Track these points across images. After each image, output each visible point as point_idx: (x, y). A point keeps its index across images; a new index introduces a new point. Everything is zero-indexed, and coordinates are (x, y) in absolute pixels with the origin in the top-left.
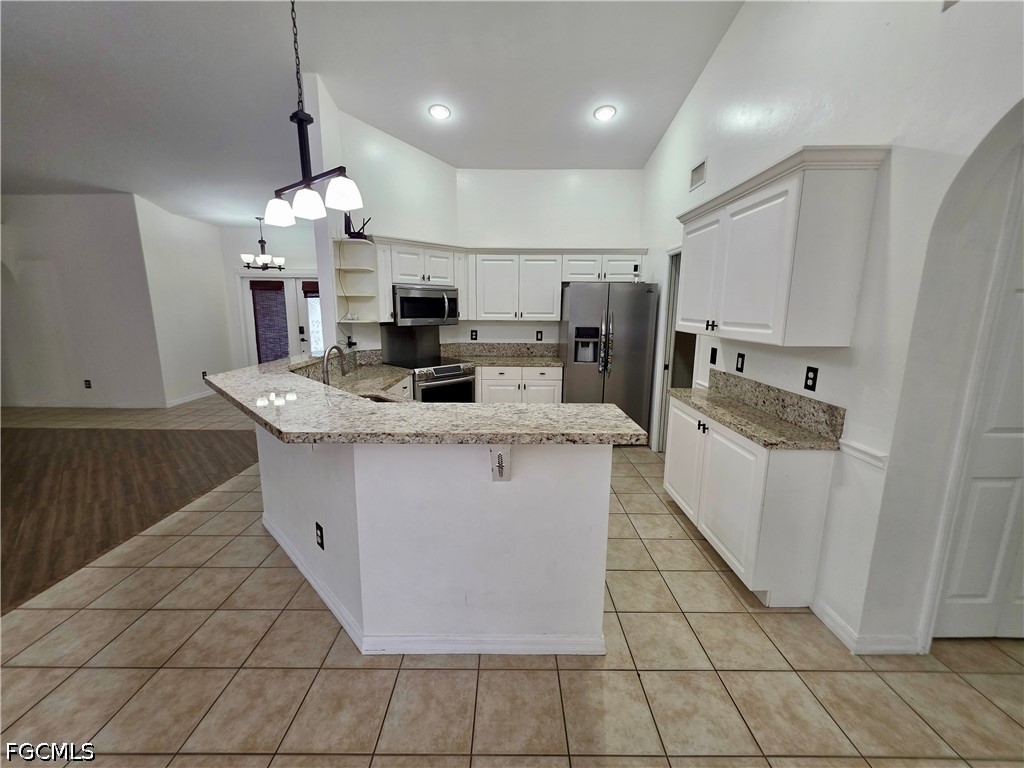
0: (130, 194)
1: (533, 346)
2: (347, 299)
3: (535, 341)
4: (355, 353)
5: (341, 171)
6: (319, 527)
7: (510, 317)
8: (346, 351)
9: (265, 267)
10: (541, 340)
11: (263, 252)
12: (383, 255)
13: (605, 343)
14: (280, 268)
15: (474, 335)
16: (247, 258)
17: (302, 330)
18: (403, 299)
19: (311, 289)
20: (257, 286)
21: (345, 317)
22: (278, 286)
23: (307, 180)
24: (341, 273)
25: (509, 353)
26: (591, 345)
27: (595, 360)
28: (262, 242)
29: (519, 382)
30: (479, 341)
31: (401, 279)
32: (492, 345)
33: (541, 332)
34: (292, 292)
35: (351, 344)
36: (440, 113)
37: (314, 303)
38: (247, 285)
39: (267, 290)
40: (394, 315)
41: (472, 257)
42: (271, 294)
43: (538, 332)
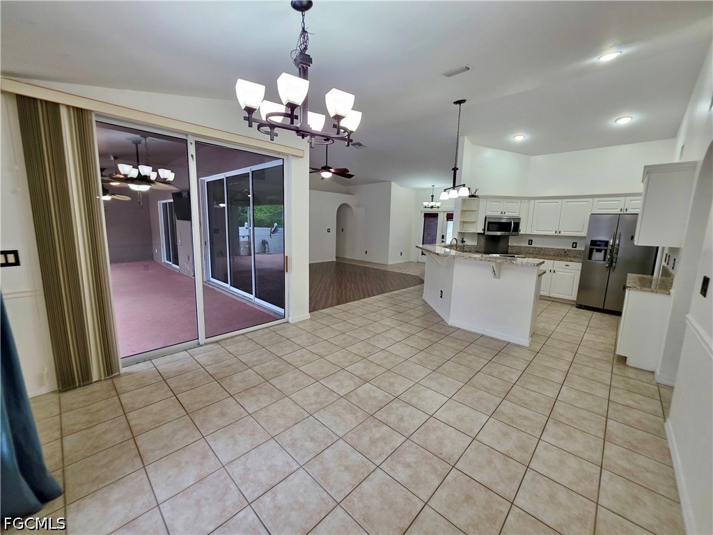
0: (390, 182)
1: (569, 251)
2: (464, 222)
3: (571, 248)
4: (464, 246)
5: (464, 185)
6: (441, 291)
7: (553, 233)
8: (461, 244)
9: (432, 207)
10: (576, 247)
11: (432, 201)
12: (482, 203)
13: (611, 250)
14: (438, 207)
15: (530, 242)
16: (425, 204)
17: (443, 237)
18: (489, 223)
19: (450, 217)
20: (427, 216)
21: (462, 230)
22: (435, 216)
23: (454, 187)
24: (463, 211)
25: (552, 253)
26: (603, 251)
27: (604, 260)
28: (433, 196)
29: (551, 269)
30: (533, 246)
31: (489, 214)
32: (541, 248)
33: (576, 243)
34: (442, 218)
35: (463, 242)
36: (519, 138)
37: (450, 223)
38: (423, 215)
39: (431, 217)
40: (484, 230)
41: (532, 201)
42: (432, 219)
43: (573, 243)
